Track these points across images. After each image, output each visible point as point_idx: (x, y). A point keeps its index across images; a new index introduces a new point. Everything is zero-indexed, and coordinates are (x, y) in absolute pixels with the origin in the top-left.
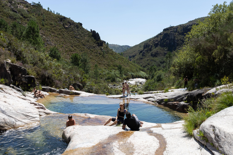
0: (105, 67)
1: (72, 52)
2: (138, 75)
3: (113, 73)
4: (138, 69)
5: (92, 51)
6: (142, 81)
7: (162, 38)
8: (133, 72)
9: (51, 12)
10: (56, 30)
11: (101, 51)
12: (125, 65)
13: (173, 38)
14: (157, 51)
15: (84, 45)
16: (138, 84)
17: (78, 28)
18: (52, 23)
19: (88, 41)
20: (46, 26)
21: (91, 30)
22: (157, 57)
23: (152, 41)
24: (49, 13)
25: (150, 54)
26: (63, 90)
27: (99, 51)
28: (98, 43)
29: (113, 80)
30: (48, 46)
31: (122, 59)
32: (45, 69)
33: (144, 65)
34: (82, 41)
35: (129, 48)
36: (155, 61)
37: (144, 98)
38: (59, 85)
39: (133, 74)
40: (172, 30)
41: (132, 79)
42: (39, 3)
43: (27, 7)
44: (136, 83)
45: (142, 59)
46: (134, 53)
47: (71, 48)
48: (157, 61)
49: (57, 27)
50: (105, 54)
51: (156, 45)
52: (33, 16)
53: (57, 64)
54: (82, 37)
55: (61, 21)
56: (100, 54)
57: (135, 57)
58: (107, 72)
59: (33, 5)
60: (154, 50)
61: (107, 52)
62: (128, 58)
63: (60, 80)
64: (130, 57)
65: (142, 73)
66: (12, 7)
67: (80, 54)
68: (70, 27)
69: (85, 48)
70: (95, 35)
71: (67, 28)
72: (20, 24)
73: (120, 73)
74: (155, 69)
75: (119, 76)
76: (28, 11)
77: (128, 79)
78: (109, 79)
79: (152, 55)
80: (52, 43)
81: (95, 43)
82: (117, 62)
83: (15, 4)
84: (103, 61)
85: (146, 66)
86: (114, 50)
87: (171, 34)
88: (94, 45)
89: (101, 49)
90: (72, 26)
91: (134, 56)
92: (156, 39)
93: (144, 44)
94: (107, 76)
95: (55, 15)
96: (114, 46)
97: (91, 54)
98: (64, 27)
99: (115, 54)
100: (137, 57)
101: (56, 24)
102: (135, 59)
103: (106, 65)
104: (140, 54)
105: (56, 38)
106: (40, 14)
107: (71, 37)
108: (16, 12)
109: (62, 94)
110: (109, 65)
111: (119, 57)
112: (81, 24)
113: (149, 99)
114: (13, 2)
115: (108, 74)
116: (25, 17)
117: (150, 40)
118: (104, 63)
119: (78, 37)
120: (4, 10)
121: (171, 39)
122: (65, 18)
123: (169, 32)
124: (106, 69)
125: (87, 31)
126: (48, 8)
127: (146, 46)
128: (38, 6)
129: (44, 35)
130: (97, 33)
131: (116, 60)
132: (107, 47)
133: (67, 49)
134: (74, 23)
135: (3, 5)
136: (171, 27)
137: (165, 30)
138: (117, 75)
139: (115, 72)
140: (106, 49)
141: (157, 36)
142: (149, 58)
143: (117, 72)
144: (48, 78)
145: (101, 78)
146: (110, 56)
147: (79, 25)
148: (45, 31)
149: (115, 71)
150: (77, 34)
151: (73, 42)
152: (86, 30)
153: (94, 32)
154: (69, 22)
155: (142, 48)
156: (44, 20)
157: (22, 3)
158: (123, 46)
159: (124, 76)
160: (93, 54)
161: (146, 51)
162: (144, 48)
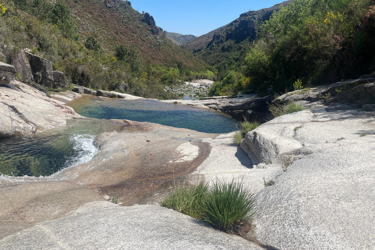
0: (161, 64)
1: (116, 41)
2: (204, 76)
3: (171, 72)
4: (204, 68)
5: (144, 41)
6: (209, 83)
7: (237, 27)
10: (94, 9)
11: (156, 41)
12: (188, 61)
13: (252, 27)
14: (231, 44)
15: (133, 32)
16: (203, 87)
20: (81, 4)
21: (143, 12)
22: (229, 51)
23: (225, 30)
25: (220, 48)
26: (102, 91)
27: (154, 42)
28: (152, 31)
29: (171, 81)
30: (83, 32)
33: (213, 62)
34: (131, 26)
35: (194, 39)
36: (227, 57)
37: (205, 105)
39: (197, 73)
40: (251, 16)
41: (196, 81)
44: (201, 85)
45: (210, 53)
46: (201, 45)
47: (116, 36)
48: (230, 57)
50: (162, 46)
51: (229, 36)
54: (130, 21)
56: (155, 45)
57: (202, 51)
58: (163, 70)
60: (227, 44)
61: (165, 43)
62: (192, 52)
63: (98, 78)
64: (195, 51)
65: (210, 73)
67: (128, 45)
68: (115, 7)
69: (135, 36)
70: (148, 20)
71: (110, 7)
73: (181, 72)
75: (179, 76)
77: (190, 80)
78: (166, 79)
79: (223, 49)
80: (89, 28)
81: (148, 30)
82: (178, 57)
84: (158, 55)
85: (216, 63)
86: (174, 41)
87: (250, 21)
88: (147, 33)
89: (157, 39)
90: (118, 5)
91: (200, 50)
92: (230, 27)
93: (214, 34)
94: (163, 75)
96: (174, 35)
97: (142, 45)
98: (107, 6)
99: (174, 46)
102: (201, 54)
103: (162, 61)
104: (208, 47)
105: (96, 21)
107: (116, 21)
109: (101, 97)
110: (166, 61)
111: (180, 51)
112: (129, 3)
113: (211, 106)
115: (165, 72)
117: (221, 29)
118: (160, 58)
119: (126, 21)
121: (250, 28)
124: (162, 66)
125: (138, 13)
127: (216, 37)
129: (79, 16)
130: (151, 16)
131: (176, 54)
132: (164, 37)
133: (110, 37)
136: (251, 11)
137: (242, 15)
138: (176, 74)
139: (174, 71)
140: (163, 39)
141: (231, 24)
142: (219, 53)
143: (177, 71)
144: (83, 75)
145: (155, 78)
146: (168, 49)
147: (127, 5)
149: (174, 69)
150: (124, 16)
151: (118, 27)
152: (136, 11)
153: (147, 15)
155: (211, 40)
158: (186, 35)
159: (185, 77)
160: (145, 45)
161: (215, 44)
162: (214, 40)
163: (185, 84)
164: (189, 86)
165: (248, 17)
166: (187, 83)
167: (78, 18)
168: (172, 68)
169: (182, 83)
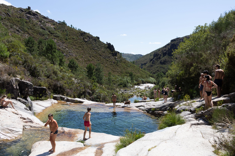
0: (118, 74)
1: (90, 61)
2: (148, 81)
3: (125, 79)
4: (148, 76)
5: (107, 60)
6: (151, 86)
7: (169, 48)
8: (143, 78)
9: (74, 28)
10: (77, 43)
11: (115, 60)
12: (136, 72)
14: (166, 59)
15: (101, 56)
16: (147, 89)
17: (95, 41)
18: (74, 37)
19: (104, 52)
20: (69, 40)
21: (107, 43)
22: (165, 64)
23: (161, 50)
24: (71, 29)
25: (159, 62)
27: (114, 60)
28: (113, 54)
29: (125, 86)
30: (70, 57)
31: (134, 67)
32: (58, 80)
33: (154, 72)
34: (99, 52)
35: (141, 57)
36: (164, 68)
37: (136, 107)
38: (70, 93)
39: (143, 80)
40: (178, 41)
41: (142, 85)
42: (64, 21)
43: (54, 25)
44: (145, 88)
45: (152, 66)
47: (90, 58)
48: (165, 68)
49: (78, 41)
50: (119, 63)
51: (164, 54)
52: (59, 32)
53: (69, 75)
54: (99, 48)
55: (82, 35)
56: (114, 63)
57: (146, 64)
58: (120, 78)
59: (58, 23)
60: (163, 59)
61: (121, 61)
62: (140, 65)
63: (71, 89)
64: (142, 65)
65: (152, 79)
66: (42, 26)
68: (89, 41)
69: (102, 58)
70: (110, 47)
71: (87, 41)
72: (47, 39)
73: (132, 79)
74: (161, 75)
75: (131, 82)
76: (55, 29)
77: (138, 84)
78: (121, 85)
79: (161, 63)
80: (73, 55)
81: (110, 53)
82: (129, 70)
83: (44, 23)
84: (116, 69)
85: (156, 72)
87: (178, 44)
88: (109, 55)
89: (115, 59)
90: (91, 40)
91: (145, 64)
92: (164, 49)
93: (154, 53)
94: (120, 82)
95: (77, 31)
96: (129, 55)
97: (106, 63)
98: (84, 41)
99: (127, 62)
100: (147, 65)
101: (77, 38)
102: (146, 67)
103: (119, 73)
104: (150, 62)
105: (77, 50)
106: (64, 30)
107: (90, 49)
108: (45, 29)
110: (122, 72)
111: (131, 66)
112: (98, 38)
113: (140, 108)
114: (43, 22)
115: (121, 80)
116: (51, 33)
117: (159, 50)
118: (118, 71)
119: (96, 48)
120: (36, 28)
122: (85, 33)
123: (175, 42)
124: (119, 76)
125: (104, 43)
126: (71, 26)
127: (155, 55)
128: (63, 24)
129: (67, 48)
130: (112, 45)
131: (128, 67)
132: (120, 57)
133: (86, 59)
134: (93, 37)
135: (34, 24)
136: (178, 38)
137: (172, 41)
138: (129, 81)
139: (127, 79)
140: (120, 59)
141: (165, 46)
142: (158, 66)
143: (129, 78)
144: (60, 87)
145: (115, 84)
146: (123, 64)
148: (68, 44)
149: (127, 77)
150: (95, 46)
151: (91, 53)
152: (102, 43)
153: (109, 44)
154: (88, 37)
155: (152, 57)
156: (67, 35)
157: (50, 21)
158: (136, 55)
159: (135, 82)
160: (108, 63)
161: (155, 59)
162: (154, 57)
163: (135, 87)
164: (137, 88)
165: (176, 41)
166: (136, 87)
167: (67, 49)
168: (126, 77)
169: (133, 87)
